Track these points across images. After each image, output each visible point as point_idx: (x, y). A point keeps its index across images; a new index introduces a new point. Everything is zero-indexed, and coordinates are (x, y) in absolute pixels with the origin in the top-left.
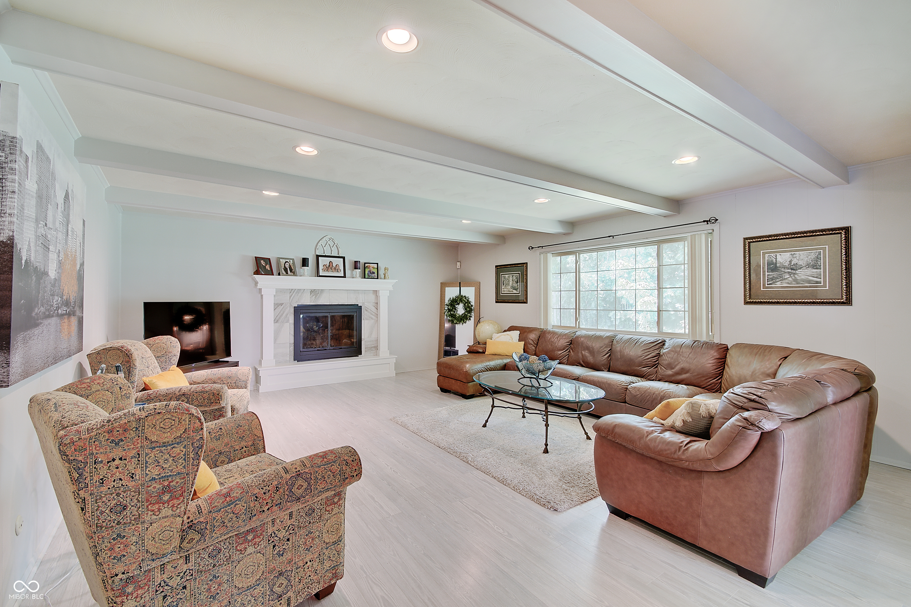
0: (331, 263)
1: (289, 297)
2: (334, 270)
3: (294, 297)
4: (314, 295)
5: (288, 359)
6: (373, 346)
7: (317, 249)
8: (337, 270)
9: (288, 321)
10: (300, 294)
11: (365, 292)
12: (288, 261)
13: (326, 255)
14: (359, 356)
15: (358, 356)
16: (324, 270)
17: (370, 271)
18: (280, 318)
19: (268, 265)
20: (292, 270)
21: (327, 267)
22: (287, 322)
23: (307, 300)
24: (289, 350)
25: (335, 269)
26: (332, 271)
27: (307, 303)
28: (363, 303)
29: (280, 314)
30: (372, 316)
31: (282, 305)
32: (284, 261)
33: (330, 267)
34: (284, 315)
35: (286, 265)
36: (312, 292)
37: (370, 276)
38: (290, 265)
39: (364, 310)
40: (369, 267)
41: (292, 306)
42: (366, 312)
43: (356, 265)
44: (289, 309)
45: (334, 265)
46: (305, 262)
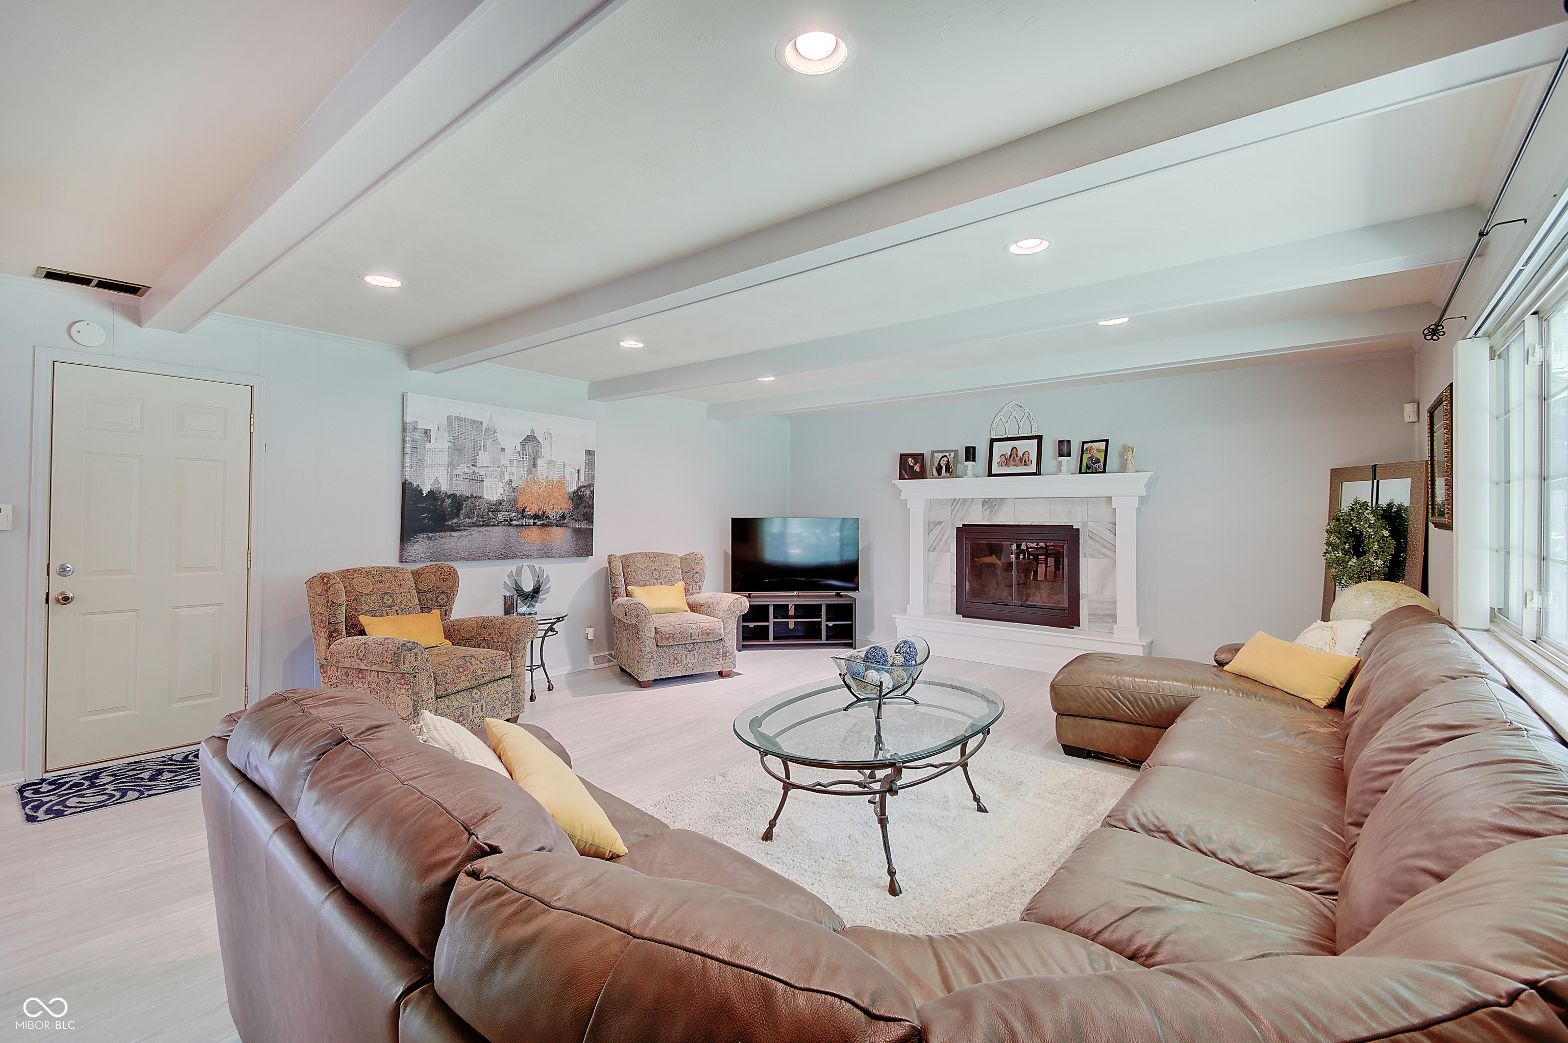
0: (1015, 449)
1: (950, 511)
2: (1018, 463)
3: (957, 512)
4: (988, 509)
5: (949, 610)
6: (1107, 612)
7: (992, 429)
8: (1025, 461)
9: (948, 550)
10: (966, 507)
11: (1087, 500)
12: (947, 454)
13: (1009, 437)
14: (1075, 627)
15: (1073, 628)
16: (1000, 464)
17: (1091, 458)
18: (937, 544)
19: (918, 465)
20: (950, 468)
21: (1006, 459)
22: (947, 552)
23: (978, 518)
24: (950, 596)
25: (1021, 459)
26: (1016, 465)
27: (977, 521)
28: (1085, 524)
29: (938, 539)
30: (1104, 550)
31: (940, 525)
32: (941, 455)
33: (1012, 458)
34: (944, 539)
35: (942, 461)
36: (987, 502)
37: (1089, 469)
38: (948, 461)
39: (1087, 537)
40: (1091, 450)
41: (954, 525)
42: (1090, 542)
43: (1064, 448)
44: (950, 530)
45: (1020, 454)
46: (970, 454)
